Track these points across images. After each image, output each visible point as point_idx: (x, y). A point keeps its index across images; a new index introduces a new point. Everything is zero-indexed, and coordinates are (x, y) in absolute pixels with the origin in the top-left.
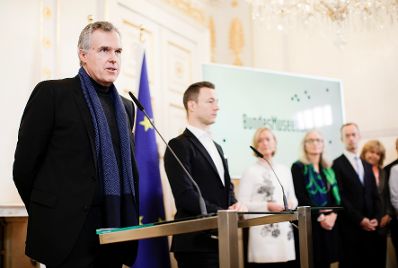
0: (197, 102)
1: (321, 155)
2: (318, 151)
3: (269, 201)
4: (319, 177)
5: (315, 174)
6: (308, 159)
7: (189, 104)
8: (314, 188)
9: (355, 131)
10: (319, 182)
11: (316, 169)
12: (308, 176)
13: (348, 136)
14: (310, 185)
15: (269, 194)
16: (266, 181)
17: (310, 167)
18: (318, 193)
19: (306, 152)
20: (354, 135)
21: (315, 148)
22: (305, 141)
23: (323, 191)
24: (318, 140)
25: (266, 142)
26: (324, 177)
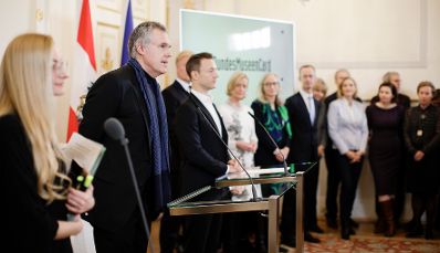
0: (199, 72)
1: (276, 97)
2: (275, 93)
3: (237, 139)
4: (276, 115)
5: (272, 112)
6: (266, 99)
7: (193, 73)
8: (271, 125)
9: (312, 72)
10: (275, 120)
11: (273, 108)
12: (266, 114)
13: (305, 76)
14: (268, 123)
15: (237, 133)
16: (235, 121)
17: (268, 106)
18: (275, 129)
19: (264, 92)
20: (310, 76)
21: (272, 91)
22: (263, 85)
23: (278, 128)
24: (274, 84)
25: (243, 89)
26: (279, 115)
